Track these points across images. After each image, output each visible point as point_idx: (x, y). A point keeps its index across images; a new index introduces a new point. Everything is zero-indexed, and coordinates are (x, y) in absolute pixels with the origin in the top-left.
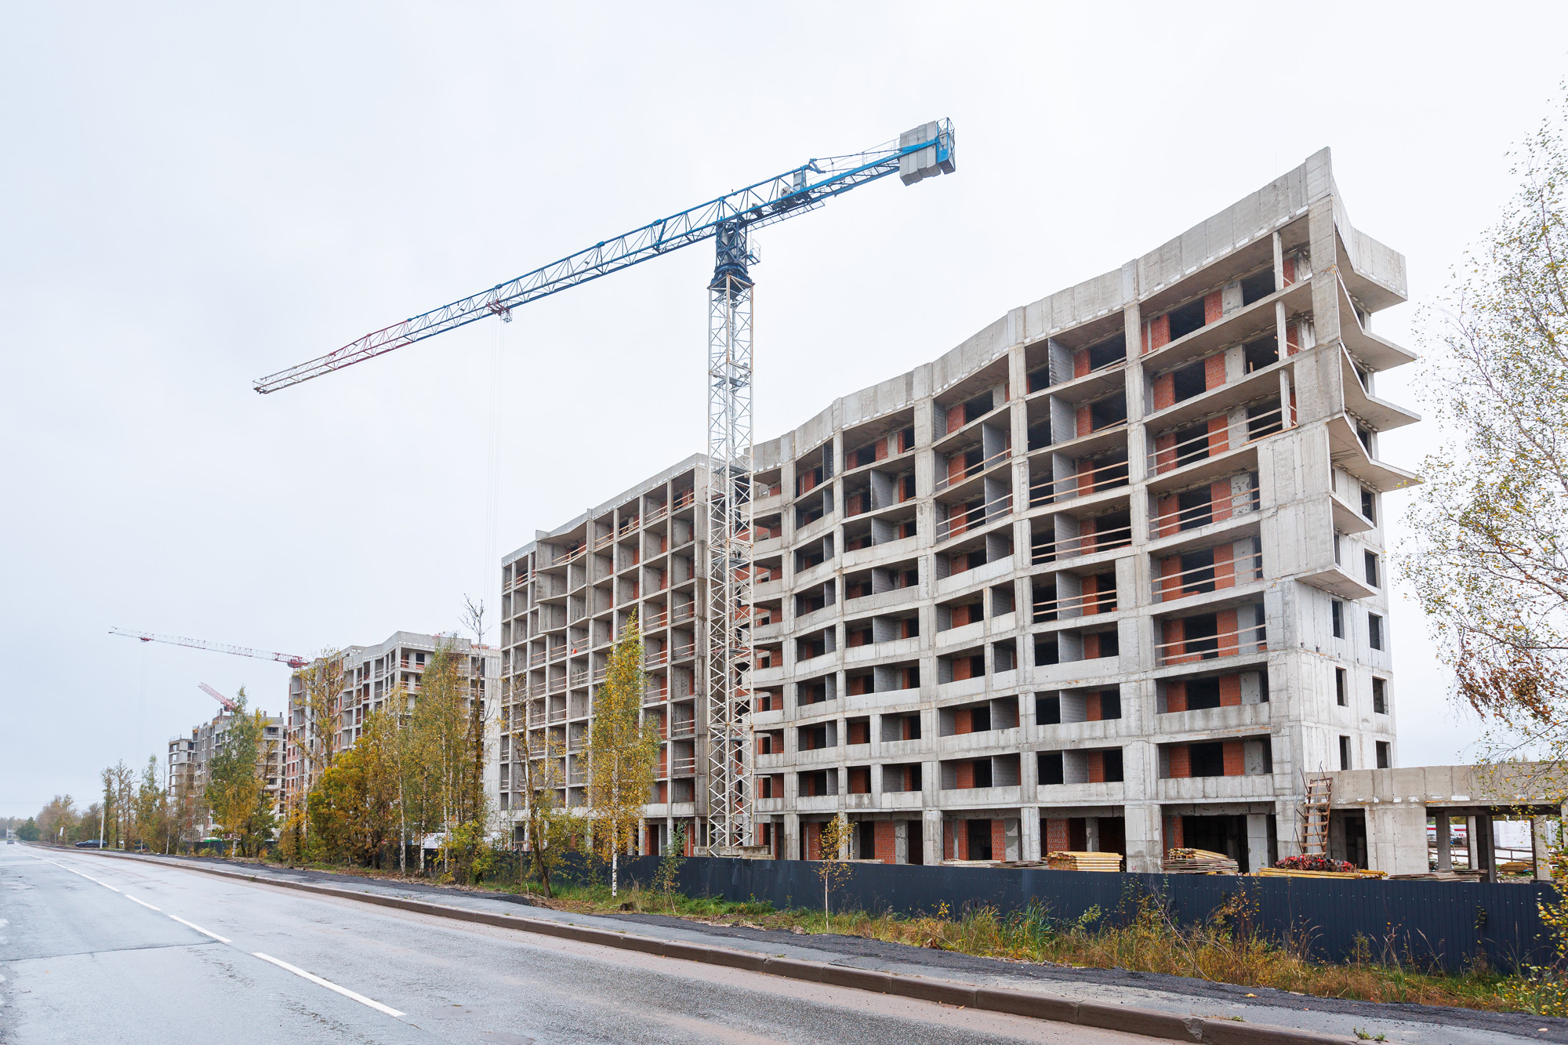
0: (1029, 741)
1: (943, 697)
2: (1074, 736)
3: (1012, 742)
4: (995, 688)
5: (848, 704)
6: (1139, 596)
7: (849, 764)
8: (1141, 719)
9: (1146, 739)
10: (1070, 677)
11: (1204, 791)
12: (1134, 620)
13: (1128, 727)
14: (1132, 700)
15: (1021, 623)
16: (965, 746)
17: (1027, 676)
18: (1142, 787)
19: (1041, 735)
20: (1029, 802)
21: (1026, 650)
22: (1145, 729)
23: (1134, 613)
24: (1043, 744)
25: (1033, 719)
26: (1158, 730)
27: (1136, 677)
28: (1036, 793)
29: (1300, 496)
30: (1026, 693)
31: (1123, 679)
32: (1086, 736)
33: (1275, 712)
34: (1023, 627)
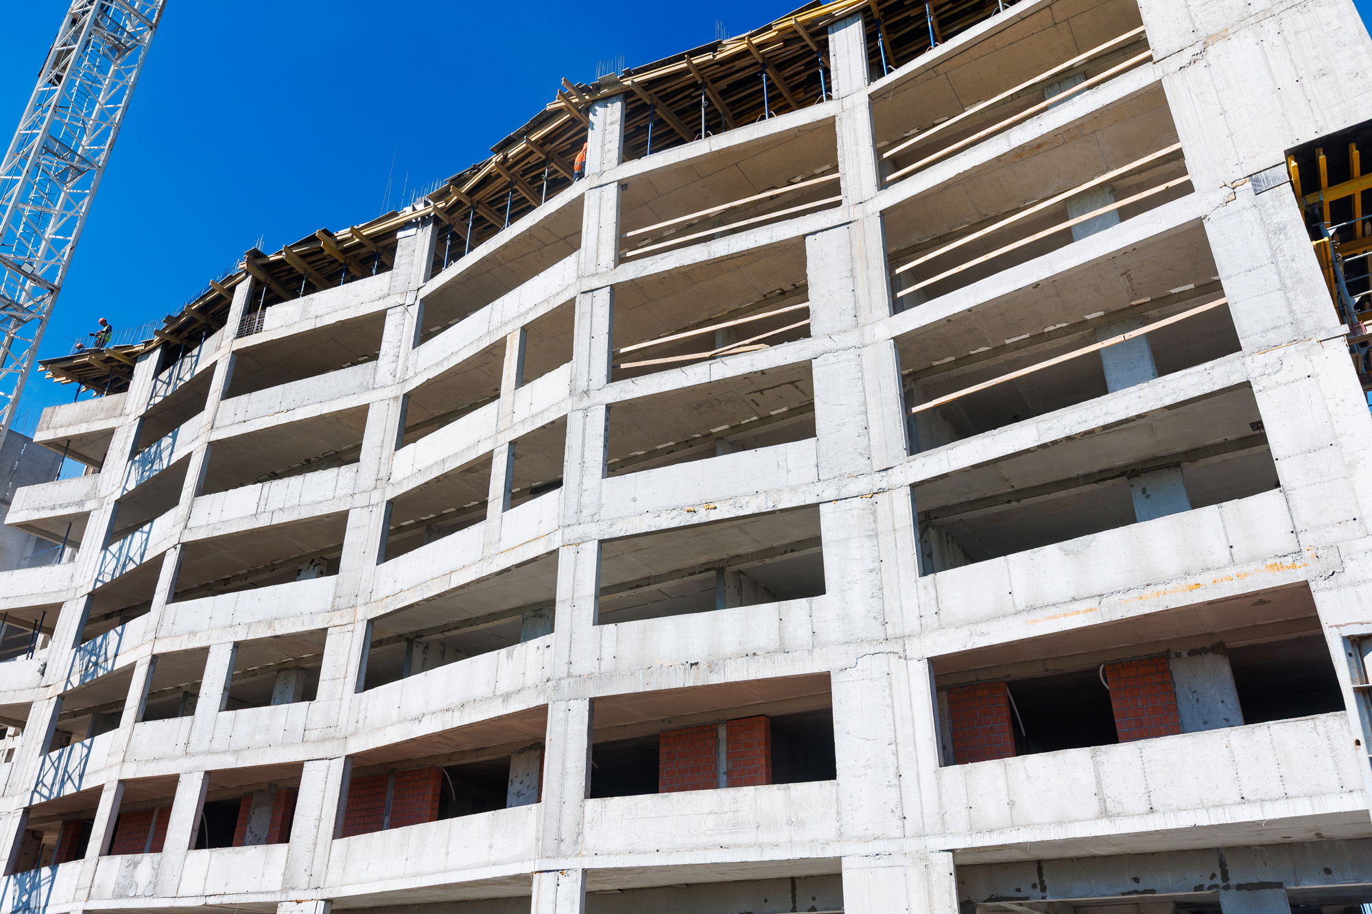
0: (576, 670)
1: (382, 591)
2: (696, 652)
3: (533, 676)
4: (504, 545)
5: (166, 625)
6: (863, 301)
7: (128, 775)
8: (879, 592)
9: (897, 647)
10: (692, 499)
11: (1100, 795)
12: (851, 354)
13: (845, 617)
14: (855, 545)
15: (582, 384)
17: (585, 500)
18: (893, 794)
19: (607, 655)
20: (559, 854)
21: (586, 444)
22: (893, 621)
23: (852, 339)
24: (610, 676)
25: (588, 607)
26: (931, 620)
27: (861, 485)
28: (580, 824)
30: (577, 544)
31: (829, 494)
32: (730, 647)
33: (1305, 514)
34: (586, 392)
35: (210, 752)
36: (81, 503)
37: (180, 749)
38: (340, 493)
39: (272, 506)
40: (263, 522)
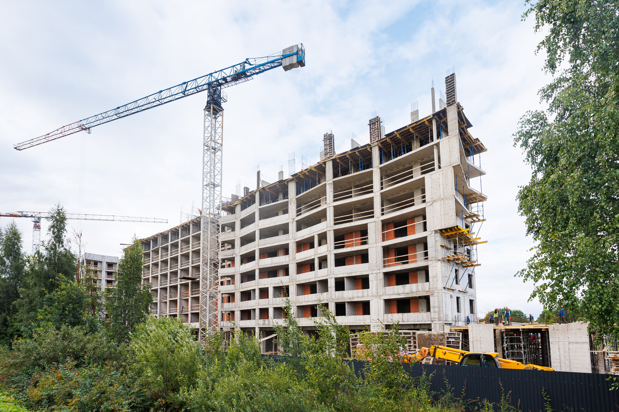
0: (332, 298)
1: (298, 279)
2: (350, 296)
3: (325, 298)
4: (319, 276)
5: (260, 282)
6: (377, 238)
7: (260, 307)
8: (377, 289)
9: (379, 297)
10: (349, 272)
11: (402, 319)
12: (375, 248)
13: (372, 292)
14: (374, 281)
15: (329, 249)
16: (307, 300)
17: (332, 271)
18: (378, 317)
19: (337, 295)
21: (331, 260)
22: (379, 293)
23: (375, 245)
24: (337, 299)
25: (334, 289)
26: (384, 294)
27: (375, 272)
28: (335, 319)
29: (442, 197)
30: (331, 278)
31: (370, 273)
32: (355, 296)
33: (431, 286)
34: (330, 251)
35: (273, 304)
36: (232, 255)
37: (267, 304)
38: (286, 261)
39: (274, 262)
40: (273, 265)
